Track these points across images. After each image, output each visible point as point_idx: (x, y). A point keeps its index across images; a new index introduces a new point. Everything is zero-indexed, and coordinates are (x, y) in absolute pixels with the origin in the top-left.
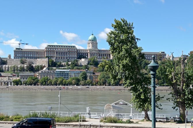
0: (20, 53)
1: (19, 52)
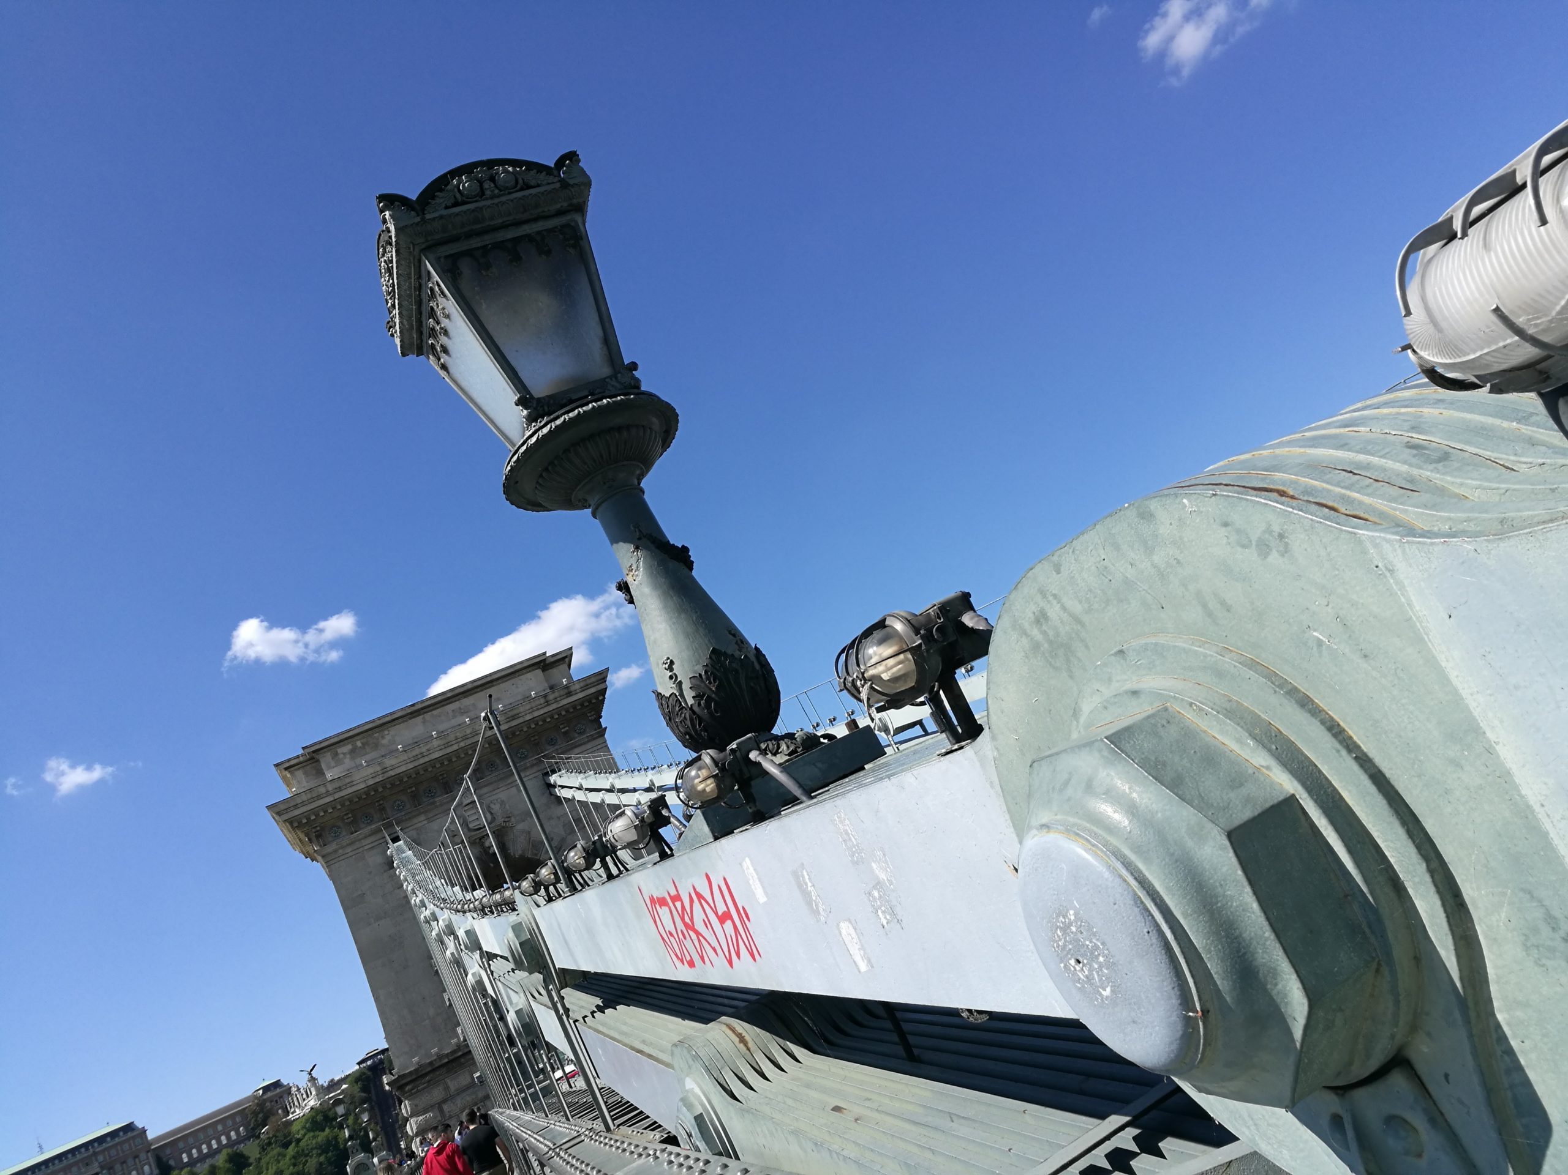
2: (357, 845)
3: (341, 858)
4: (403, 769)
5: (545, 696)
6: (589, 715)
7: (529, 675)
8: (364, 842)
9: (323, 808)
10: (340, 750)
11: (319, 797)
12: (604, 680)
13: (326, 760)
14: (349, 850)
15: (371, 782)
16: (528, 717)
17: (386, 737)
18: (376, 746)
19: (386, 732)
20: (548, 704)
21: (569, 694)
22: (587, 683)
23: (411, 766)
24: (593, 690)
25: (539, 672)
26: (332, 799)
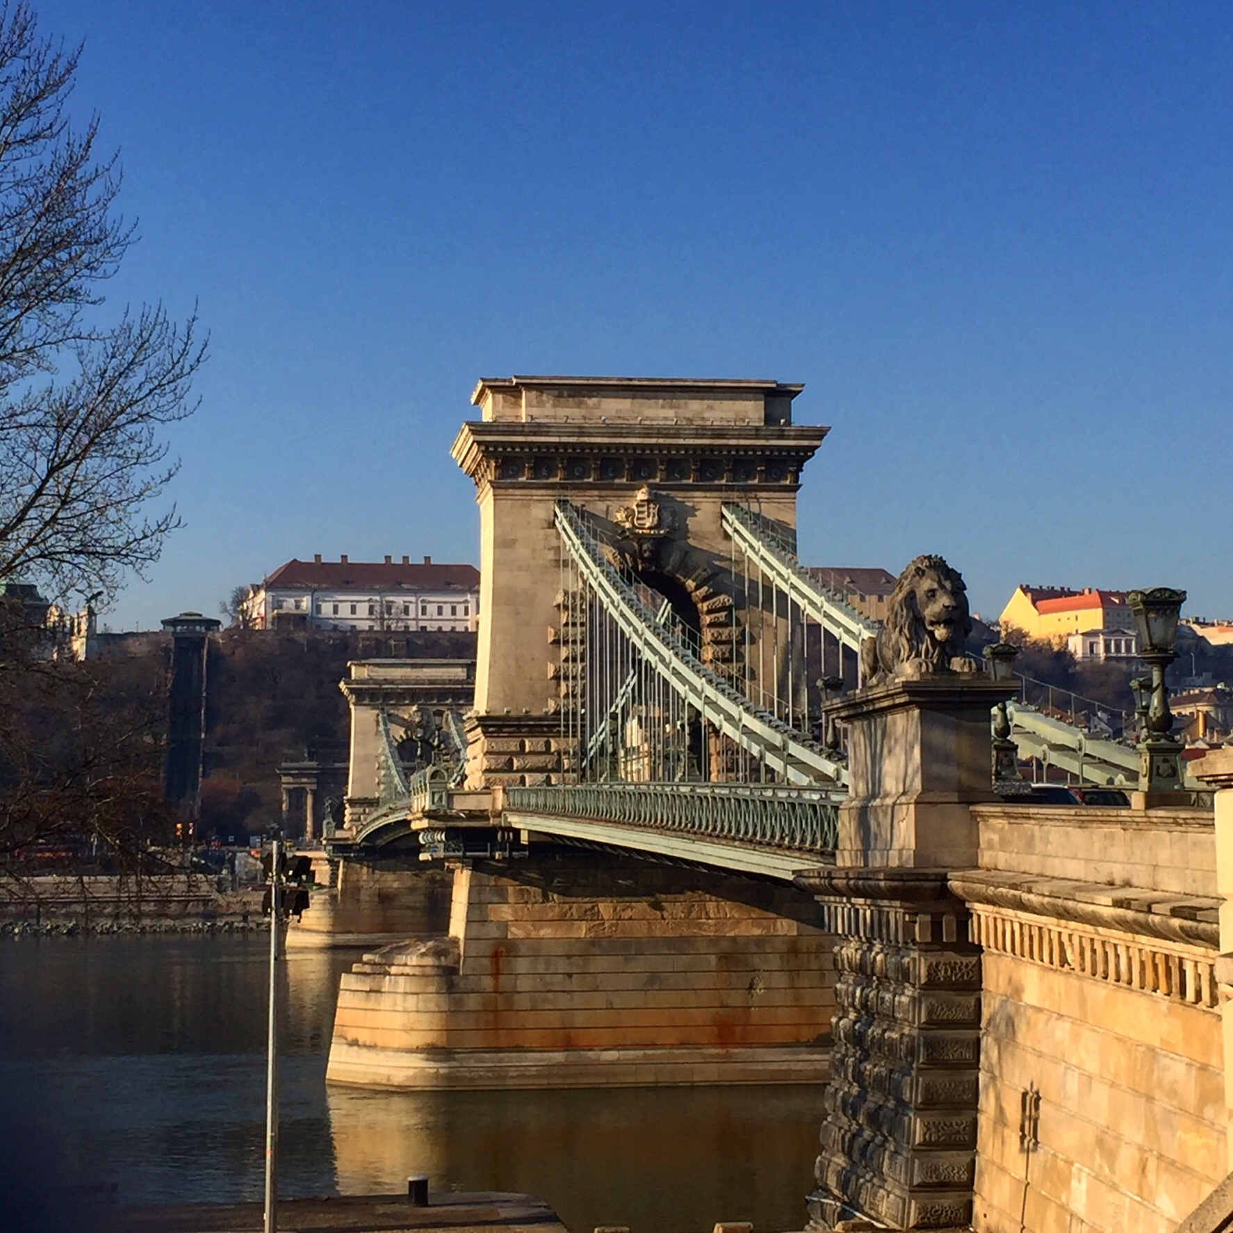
4: (599, 440)
5: (757, 429)
8: (534, 492)
9: (513, 444)
12: (820, 437)
14: (518, 492)
15: (564, 439)
16: (733, 442)
20: (757, 437)
21: (781, 437)
22: (802, 434)
23: (606, 440)
24: (806, 443)
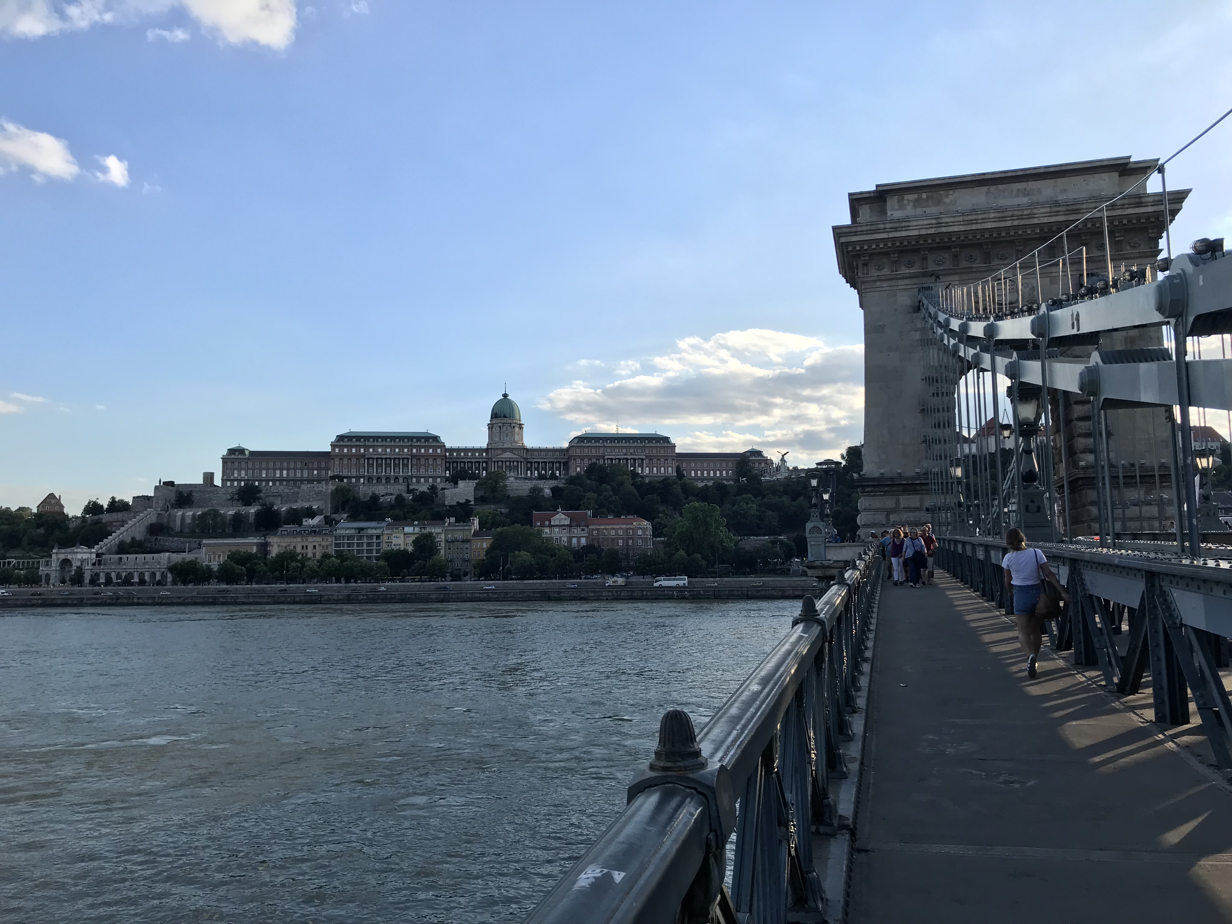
0: (243, 465)
1: (240, 463)
2: (894, 283)
3: (877, 289)
6: (1150, 231)
7: (1105, 176)
10: (906, 197)
11: (877, 231)
13: (892, 202)
17: (950, 196)
18: (938, 202)
19: (951, 192)
25: (1115, 175)
26: (886, 237)
